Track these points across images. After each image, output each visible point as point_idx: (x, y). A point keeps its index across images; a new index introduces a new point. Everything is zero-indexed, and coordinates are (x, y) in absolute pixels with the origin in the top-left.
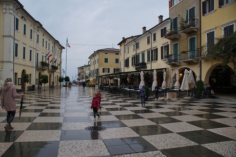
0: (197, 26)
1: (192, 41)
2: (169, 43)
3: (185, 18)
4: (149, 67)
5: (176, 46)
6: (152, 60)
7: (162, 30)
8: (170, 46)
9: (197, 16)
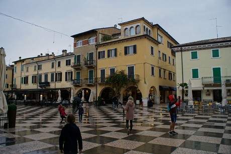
0: (95, 64)
1: (91, 72)
2: (73, 71)
3: (86, 57)
4: (52, 86)
5: (78, 74)
6: (56, 81)
7: (67, 61)
8: (73, 73)
9: (94, 58)
